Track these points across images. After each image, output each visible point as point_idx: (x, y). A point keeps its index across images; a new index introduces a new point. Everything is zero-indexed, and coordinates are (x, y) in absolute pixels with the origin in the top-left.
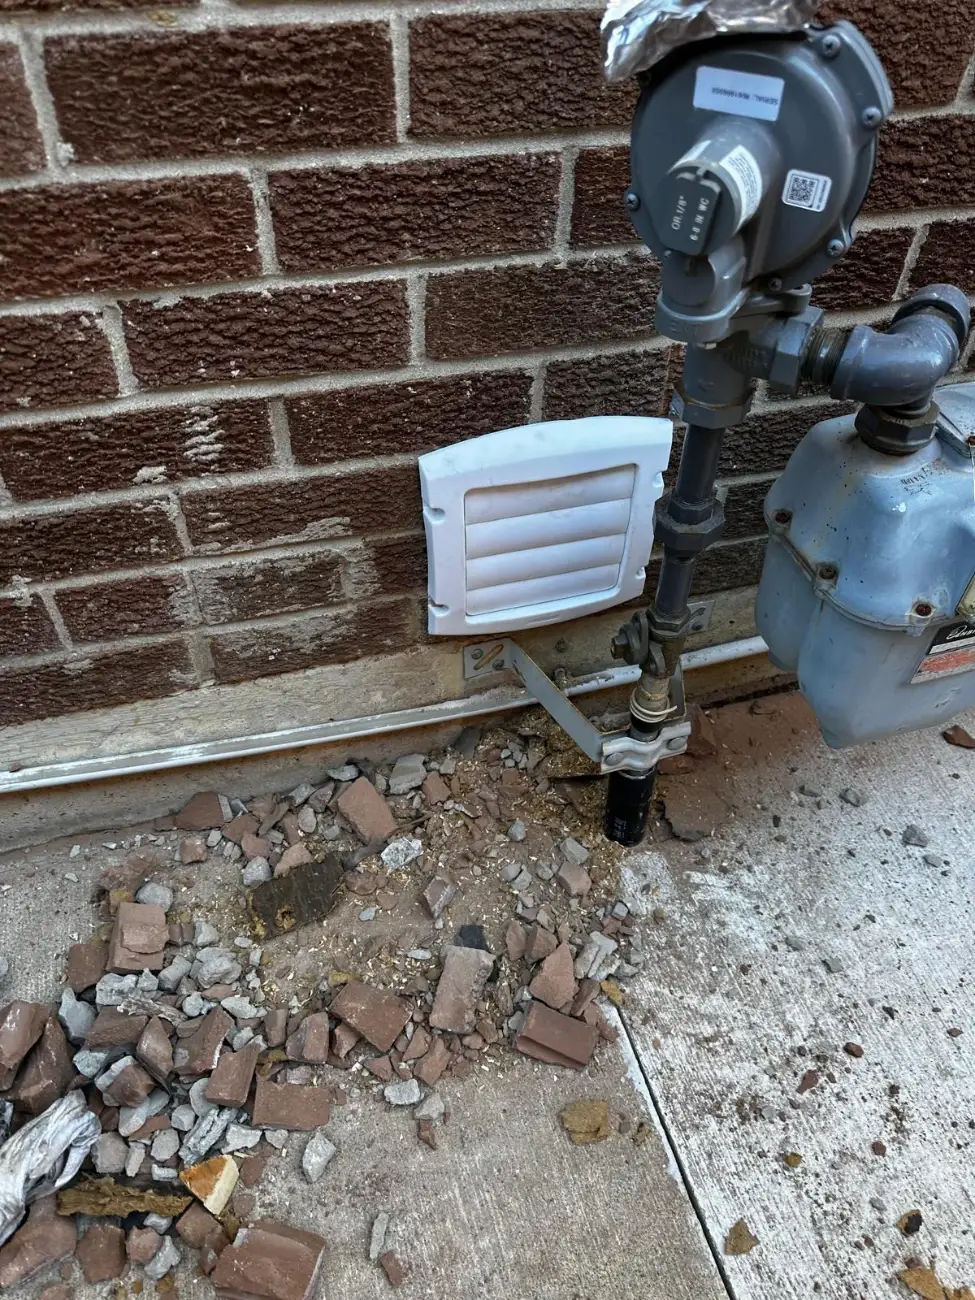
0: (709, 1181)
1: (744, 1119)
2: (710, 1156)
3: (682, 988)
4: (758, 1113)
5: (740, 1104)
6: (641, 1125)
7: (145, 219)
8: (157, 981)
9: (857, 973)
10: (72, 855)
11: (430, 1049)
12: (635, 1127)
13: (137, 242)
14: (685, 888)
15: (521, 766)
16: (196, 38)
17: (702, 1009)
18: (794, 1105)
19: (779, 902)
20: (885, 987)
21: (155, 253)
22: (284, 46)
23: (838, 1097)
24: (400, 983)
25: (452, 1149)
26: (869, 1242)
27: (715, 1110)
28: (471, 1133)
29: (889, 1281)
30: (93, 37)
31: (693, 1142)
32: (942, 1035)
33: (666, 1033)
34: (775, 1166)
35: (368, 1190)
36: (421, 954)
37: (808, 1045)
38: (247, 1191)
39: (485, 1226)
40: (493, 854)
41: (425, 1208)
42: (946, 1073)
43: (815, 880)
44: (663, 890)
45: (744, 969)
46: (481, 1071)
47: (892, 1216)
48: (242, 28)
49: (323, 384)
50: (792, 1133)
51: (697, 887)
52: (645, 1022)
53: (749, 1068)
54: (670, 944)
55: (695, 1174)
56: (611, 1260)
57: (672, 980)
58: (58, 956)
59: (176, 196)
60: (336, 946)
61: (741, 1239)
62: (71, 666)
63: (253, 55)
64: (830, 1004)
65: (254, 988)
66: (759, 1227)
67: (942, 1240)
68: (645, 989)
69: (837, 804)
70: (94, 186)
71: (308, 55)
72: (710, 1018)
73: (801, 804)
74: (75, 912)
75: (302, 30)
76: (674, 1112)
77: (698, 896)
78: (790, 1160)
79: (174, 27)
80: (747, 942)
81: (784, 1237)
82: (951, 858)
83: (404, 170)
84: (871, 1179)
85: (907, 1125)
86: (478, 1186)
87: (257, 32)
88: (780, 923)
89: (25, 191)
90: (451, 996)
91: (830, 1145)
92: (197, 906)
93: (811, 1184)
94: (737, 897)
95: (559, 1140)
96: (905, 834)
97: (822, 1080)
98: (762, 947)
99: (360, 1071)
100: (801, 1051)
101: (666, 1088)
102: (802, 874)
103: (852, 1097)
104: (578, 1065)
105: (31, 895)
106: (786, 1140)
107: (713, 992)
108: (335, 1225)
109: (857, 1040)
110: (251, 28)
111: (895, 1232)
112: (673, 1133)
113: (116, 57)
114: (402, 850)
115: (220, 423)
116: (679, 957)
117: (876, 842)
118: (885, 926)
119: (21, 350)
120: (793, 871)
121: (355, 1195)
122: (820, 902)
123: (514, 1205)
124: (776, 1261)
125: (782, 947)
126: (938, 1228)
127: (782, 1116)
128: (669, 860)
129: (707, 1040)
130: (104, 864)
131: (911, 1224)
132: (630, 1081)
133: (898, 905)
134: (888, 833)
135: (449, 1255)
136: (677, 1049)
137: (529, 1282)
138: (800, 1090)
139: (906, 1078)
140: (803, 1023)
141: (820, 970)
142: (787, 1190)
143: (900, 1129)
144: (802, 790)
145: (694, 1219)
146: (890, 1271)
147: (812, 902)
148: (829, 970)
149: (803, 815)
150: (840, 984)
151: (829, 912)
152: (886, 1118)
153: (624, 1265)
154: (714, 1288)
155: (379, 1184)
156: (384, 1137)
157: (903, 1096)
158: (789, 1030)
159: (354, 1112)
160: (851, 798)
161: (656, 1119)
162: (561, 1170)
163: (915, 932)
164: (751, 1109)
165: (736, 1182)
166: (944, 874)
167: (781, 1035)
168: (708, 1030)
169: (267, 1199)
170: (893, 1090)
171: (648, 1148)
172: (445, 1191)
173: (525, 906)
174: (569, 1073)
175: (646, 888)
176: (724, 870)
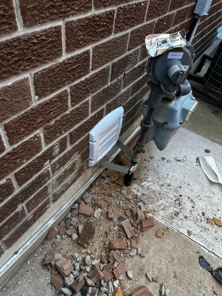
0: (180, 228)
1: (177, 216)
2: (177, 225)
3: (155, 203)
4: (178, 213)
5: (175, 214)
6: (167, 228)
7: (51, 107)
8: (77, 271)
9: (173, 184)
10: (29, 264)
11: (131, 242)
12: (166, 229)
13: (49, 112)
14: (142, 187)
15: (106, 183)
16: (61, 63)
17: (160, 204)
18: (181, 209)
19: (156, 180)
20: (177, 184)
21: (52, 113)
22: (76, 59)
23: (184, 204)
24: (116, 236)
25: (146, 254)
26: (201, 220)
27: (173, 218)
28: (147, 250)
29: (207, 223)
30: (44, 70)
31: (174, 225)
32: (188, 186)
33: (158, 212)
34: (185, 219)
35: (141, 272)
36: (116, 228)
37: (175, 199)
38: (123, 291)
39: (161, 261)
40: (112, 202)
41: (151, 266)
42: (192, 191)
43: (157, 174)
44: (140, 189)
45: (160, 194)
46: (140, 239)
47: (201, 215)
48: (69, 58)
49: (76, 127)
50: (183, 213)
51: (144, 186)
52: (154, 212)
53: (172, 208)
54: (148, 197)
55: (178, 229)
56: (179, 250)
57: (152, 203)
58: (47, 285)
59: (56, 99)
60: (100, 238)
61: (189, 233)
62: (29, 219)
63: (70, 63)
64: (173, 191)
65: (94, 257)
66: (190, 229)
67: (207, 213)
68: (151, 207)
69: (151, 160)
70: (41, 103)
71: (79, 60)
72: (162, 205)
73: (146, 163)
74: (42, 274)
75: (78, 55)
76: (169, 223)
77: (145, 187)
78: (186, 217)
79: (58, 62)
80: (156, 189)
81: (193, 228)
82: (170, 159)
83: (91, 77)
84: (195, 212)
85: (194, 201)
86: (155, 256)
87: (71, 58)
88: (158, 183)
89: (28, 111)
90: (128, 230)
91: (188, 211)
92: (67, 252)
93: (190, 218)
94: (150, 183)
95: (159, 240)
96: (162, 159)
97: (181, 203)
98: (159, 189)
99: (124, 255)
100: (176, 201)
101: (165, 220)
102: (155, 174)
103: (185, 202)
104: (152, 226)
105: (27, 279)
106: (183, 215)
107: (159, 200)
108: (141, 282)
109: (180, 194)
110: (70, 57)
111: (203, 217)
112: (171, 226)
113: (48, 73)
114: (98, 212)
115: (60, 144)
116: (150, 198)
117: (160, 163)
118: (170, 175)
119: (25, 149)
120: (154, 174)
121: (140, 275)
122: (161, 177)
123: (162, 254)
124: (195, 232)
125: (161, 187)
126: (206, 212)
127: (181, 212)
128: (137, 184)
129: (164, 208)
130: (38, 260)
131: (203, 214)
132: (160, 223)
133: (169, 170)
134: (160, 160)
135: (160, 270)
136: (161, 212)
137: (172, 263)
138: (180, 206)
139: (189, 195)
140: (172, 196)
141: (168, 187)
142: (189, 222)
143: (193, 202)
144: (145, 160)
145: (183, 235)
146: (206, 222)
147: (160, 177)
148: (169, 186)
149: (148, 164)
150: (172, 187)
151: (162, 177)
152: (191, 202)
153: (181, 249)
154: (192, 242)
155: (142, 270)
156: (136, 262)
157: (190, 198)
158: (172, 199)
159: (128, 262)
160: (152, 157)
161: (168, 225)
162: (163, 244)
163: (174, 173)
164: (177, 214)
165: (183, 225)
166: (171, 162)
167: (171, 200)
168: (163, 207)
169: (128, 289)
170: (189, 197)
171: (170, 231)
172: (151, 261)
173: (125, 207)
174: (152, 228)
175: (138, 191)
176: (145, 180)
